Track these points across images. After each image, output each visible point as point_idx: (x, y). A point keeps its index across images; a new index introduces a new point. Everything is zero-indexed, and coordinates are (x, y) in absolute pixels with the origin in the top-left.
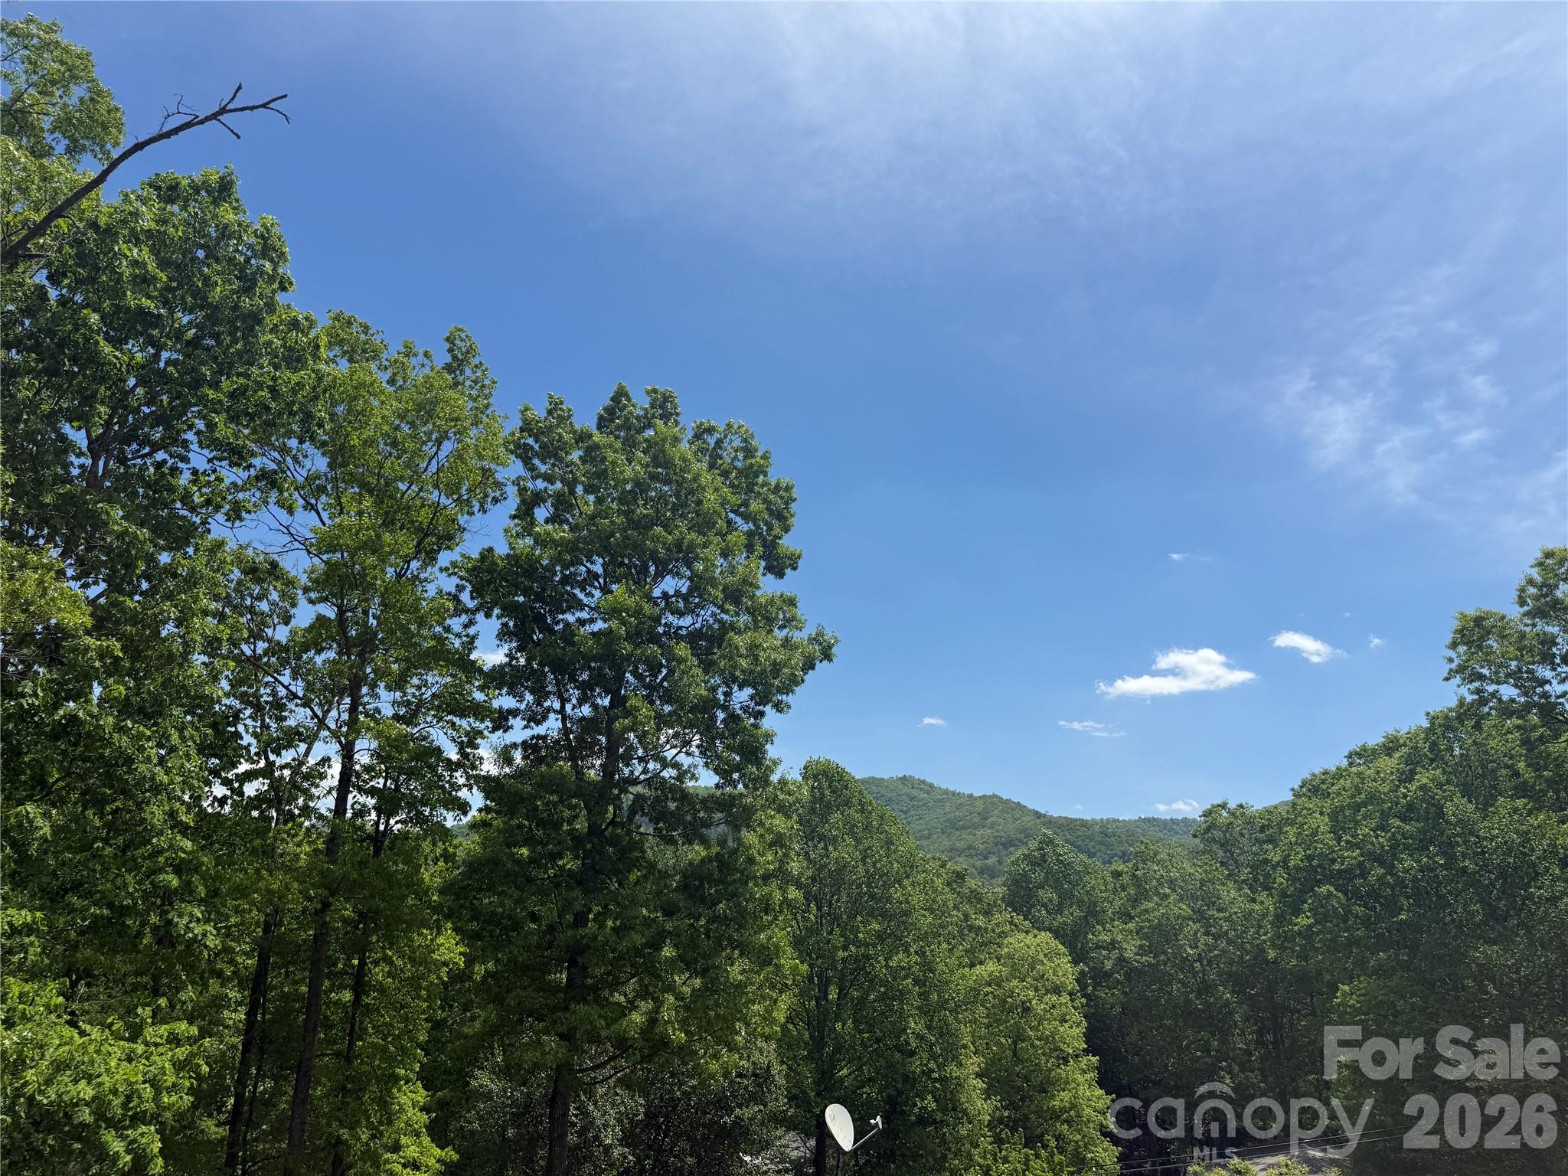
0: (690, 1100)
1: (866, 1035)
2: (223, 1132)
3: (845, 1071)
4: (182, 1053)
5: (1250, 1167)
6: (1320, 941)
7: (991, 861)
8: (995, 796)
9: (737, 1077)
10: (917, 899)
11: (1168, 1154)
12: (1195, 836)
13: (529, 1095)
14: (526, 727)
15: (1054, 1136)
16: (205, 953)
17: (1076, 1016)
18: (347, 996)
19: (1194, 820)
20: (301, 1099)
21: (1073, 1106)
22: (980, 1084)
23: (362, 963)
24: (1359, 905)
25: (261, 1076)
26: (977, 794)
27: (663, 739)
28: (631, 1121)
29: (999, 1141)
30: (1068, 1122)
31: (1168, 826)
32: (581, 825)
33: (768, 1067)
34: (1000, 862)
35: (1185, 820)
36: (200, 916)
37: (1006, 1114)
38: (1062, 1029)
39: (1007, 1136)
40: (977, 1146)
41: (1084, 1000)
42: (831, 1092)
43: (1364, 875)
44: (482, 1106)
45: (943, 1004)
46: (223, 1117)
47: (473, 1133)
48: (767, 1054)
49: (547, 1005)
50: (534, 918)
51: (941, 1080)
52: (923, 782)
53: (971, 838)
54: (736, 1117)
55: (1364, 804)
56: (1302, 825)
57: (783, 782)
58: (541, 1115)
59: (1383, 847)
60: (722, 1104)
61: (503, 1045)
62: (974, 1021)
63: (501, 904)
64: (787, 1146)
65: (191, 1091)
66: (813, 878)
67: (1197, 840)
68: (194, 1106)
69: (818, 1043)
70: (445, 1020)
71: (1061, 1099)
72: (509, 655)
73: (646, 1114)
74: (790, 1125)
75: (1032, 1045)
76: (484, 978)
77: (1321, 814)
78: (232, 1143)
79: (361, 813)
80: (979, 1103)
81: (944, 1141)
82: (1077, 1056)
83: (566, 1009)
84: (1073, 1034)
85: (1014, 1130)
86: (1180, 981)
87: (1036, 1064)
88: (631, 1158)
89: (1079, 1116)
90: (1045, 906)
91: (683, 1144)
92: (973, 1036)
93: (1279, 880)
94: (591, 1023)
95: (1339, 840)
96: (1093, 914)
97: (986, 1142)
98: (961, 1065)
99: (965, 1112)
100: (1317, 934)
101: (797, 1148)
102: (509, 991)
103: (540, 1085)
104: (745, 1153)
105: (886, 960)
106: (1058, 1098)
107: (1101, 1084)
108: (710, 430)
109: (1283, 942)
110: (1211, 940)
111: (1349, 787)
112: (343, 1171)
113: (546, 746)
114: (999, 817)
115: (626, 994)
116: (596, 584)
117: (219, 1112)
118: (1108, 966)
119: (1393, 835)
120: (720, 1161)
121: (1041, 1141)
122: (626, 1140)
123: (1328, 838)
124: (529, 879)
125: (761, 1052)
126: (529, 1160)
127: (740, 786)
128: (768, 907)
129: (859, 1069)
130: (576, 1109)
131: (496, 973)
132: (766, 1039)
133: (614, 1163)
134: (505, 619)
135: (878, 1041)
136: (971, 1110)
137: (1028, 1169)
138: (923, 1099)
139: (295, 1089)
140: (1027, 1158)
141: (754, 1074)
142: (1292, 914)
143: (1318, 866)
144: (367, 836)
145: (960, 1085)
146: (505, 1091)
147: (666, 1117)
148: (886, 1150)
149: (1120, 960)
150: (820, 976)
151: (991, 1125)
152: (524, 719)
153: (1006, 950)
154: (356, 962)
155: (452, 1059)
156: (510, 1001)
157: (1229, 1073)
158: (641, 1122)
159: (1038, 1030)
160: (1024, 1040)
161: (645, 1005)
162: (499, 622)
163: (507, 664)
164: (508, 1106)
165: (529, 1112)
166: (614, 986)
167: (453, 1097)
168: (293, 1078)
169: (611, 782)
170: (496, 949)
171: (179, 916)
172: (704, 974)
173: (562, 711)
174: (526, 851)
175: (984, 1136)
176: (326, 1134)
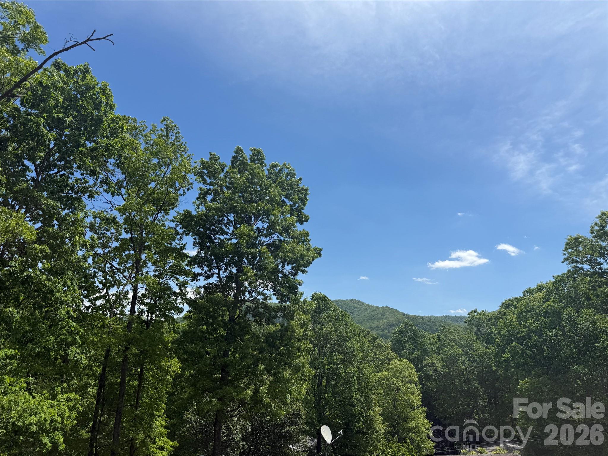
0: (269, 424)
1: (337, 399)
2: (88, 435)
3: (328, 413)
5: (485, 450)
6: (513, 363)
7: (386, 332)
8: (387, 307)
10: (357, 346)
12: (465, 322)
13: (206, 422)
14: (205, 280)
15: (409, 438)
16: (82, 366)
17: (418, 392)
18: (136, 383)
19: (465, 317)
20: (118, 423)
21: (416, 427)
22: (381, 418)
23: (142, 371)
24: (528, 350)
25: (103, 414)
26: (380, 306)
27: (258, 284)
28: (246, 432)
29: (388, 440)
30: (415, 433)
31: (455, 319)
32: (226, 318)
33: (299, 411)
34: (389, 332)
35: (461, 316)
36: (79, 351)
37: (391, 430)
38: (412, 397)
39: (391, 438)
40: (379, 442)
41: (421, 386)
42: (323, 421)
43: (530, 338)
44: (188, 426)
45: (366, 387)
46: (88, 430)
47: (184, 436)
48: (299, 406)
49: (213, 387)
50: (208, 353)
51: (365, 416)
52: (359, 301)
53: (378, 323)
54: (287, 430)
55: (530, 311)
56: (506, 319)
57: (305, 301)
58: (211, 429)
59: (537, 327)
60: (281, 425)
61: (196, 402)
62: (378, 394)
63: (196, 348)
64: (306, 442)
65: (76, 419)
66: (316, 338)
67: (466, 324)
68: (77, 425)
69: (318, 401)
70: (174, 393)
71: (412, 424)
72: (198, 252)
73: (252, 429)
74: (307, 433)
75: (401, 403)
76: (188, 377)
77: (513, 314)
78: (93, 439)
79: (141, 312)
80: (380, 425)
81: (367, 440)
82: (418, 407)
83: (221, 388)
84: (417, 399)
85: (394, 436)
86: (458, 379)
87: (402, 411)
88: (246, 446)
89: (419, 431)
90: (407, 350)
91: (265, 441)
92: (378, 400)
93: (497, 340)
94: (231, 394)
95: (520, 324)
96: (425, 353)
97: (383, 440)
98: (373, 411)
99: (375, 429)
100: (511, 360)
101: (310, 442)
102: (198, 381)
103: (210, 418)
104: (290, 445)
105: (345, 370)
106: (411, 424)
107: (427, 418)
108: (277, 166)
109: (498, 364)
110: (470, 363)
111: (525, 304)
112: (134, 451)
113: (213, 287)
114: (389, 315)
115: (244, 383)
116: (231, 224)
117: (87, 428)
118: (431, 373)
119: (541, 323)
120: (280, 447)
121: (404, 440)
122: (244, 439)
123: (516, 324)
124: (206, 339)
125: (297, 406)
126: (206, 447)
127: (288, 303)
128: (299, 349)
129: (334, 412)
130: (225, 427)
131: (194, 374)
132: (298, 400)
133: (239, 448)
134: (195, 237)
135: (342, 401)
136: (377, 428)
137: (399, 451)
138: (359, 424)
139: (116, 419)
140: (399, 446)
141: (294, 414)
142: (502, 353)
143: (512, 335)
144: (144, 321)
145: (373, 418)
146: (197, 420)
147: (260, 430)
148: (344, 443)
149: (435, 371)
150: (319, 376)
151: (385, 434)
152: (204, 277)
153: (391, 367)
154: (139, 370)
155: (176, 407)
156: (199, 385)
157: (477, 414)
158: (250, 432)
159: (403, 397)
160: (397, 401)
161: (252, 387)
162: (192, 238)
163: (197, 255)
164: (198, 426)
165: (206, 428)
166: (239, 379)
167: (177, 422)
168: (115, 415)
169: (238, 301)
170: (194, 365)
171: (71, 352)
172: (274, 375)
173: (219, 274)
174: (205, 327)
175: (382, 438)
176: (128, 437)
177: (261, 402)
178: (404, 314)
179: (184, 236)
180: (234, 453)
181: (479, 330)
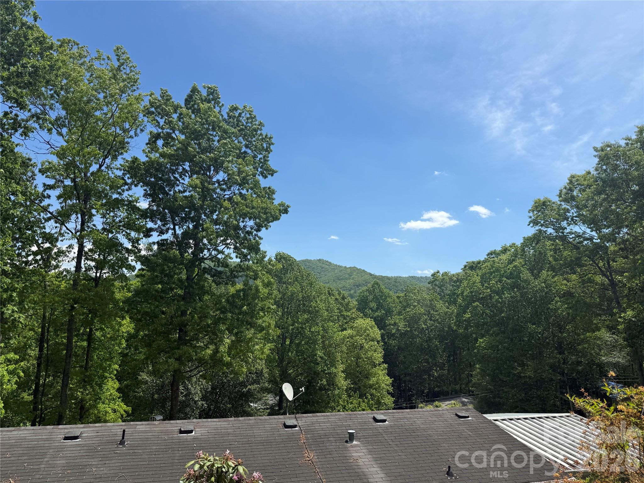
0: (230, 383)
1: (300, 357)
2: (31, 398)
3: (292, 371)
4: (11, 367)
5: (441, 405)
6: (472, 323)
7: (352, 292)
8: (355, 267)
9: (249, 374)
10: (322, 305)
11: (412, 400)
12: (429, 283)
13: (163, 382)
14: (159, 235)
15: (370, 394)
16: (20, 325)
17: (380, 350)
18: (85, 344)
19: (429, 277)
20: (65, 385)
21: (377, 383)
22: (343, 375)
23: (91, 330)
24: (488, 310)
25: (47, 376)
26: (348, 266)
27: (219, 241)
28: (206, 391)
29: (349, 396)
30: (376, 389)
31: (420, 279)
32: (184, 277)
33: (262, 370)
34: (355, 292)
35: (426, 277)
36: (17, 310)
37: (352, 386)
38: (375, 354)
39: (353, 394)
40: (341, 398)
41: (383, 344)
42: (285, 378)
43: (491, 299)
44: (143, 386)
45: (330, 346)
46: (30, 392)
47: (140, 397)
48: (261, 365)
49: (170, 347)
50: (163, 313)
51: (328, 373)
52: (327, 261)
53: (344, 283)
54: (248, 389)
55: (494, 272)
56: (470, 280)
57: (270, 260)
58: (168, 390)
59: (499, 288)
60: (243, 384)
61: (152, 362)
62: (342, 352)
63: (150, 308)
64: (268, 400)
65: (16, 383)
66: (281, 298)
67: (430, 285)
68: (18, 388)
69: (281, 360)
70: (127, 354)
71: (373, 380)
72: (149, 204)
73: (212, 388)
74: (269, 391)
75: (363, 360)
76: (143, 337)
77: (477, 276)
78: (35, 402)
79: (89, 269)
80: (342, 382)
81: (328, 396)
82: (380, 364)
83: (178, 348)
84: (378, 356)
85: (355, 392)
86: (420, 337)
87: (365, 368)
88: (205, 405)
89: (379, 387)
90: (371, 309)
91: (226, 399)
92: (341, 357)
93: (459, 300)
94: (189, 353)
95: (483, 286)
96: (389, 312)
97: (344, 396)
98: (336, 368)
99: (337, 385)
100: (472, 320)
101: (272, 400)
102: (154, 341)
103: (168, 378)
104: (251, 403)
105: (309, 329)
106: (372, 380)
107: (388, 375)
108: (236, 109)
109: (459, 323)
110: (432, 322)
111: (489, 266)
112: (85, 412)
113: (168, 244)
114: (356, 275)
115: (203, 342)
116: (187, 174)
117: (29, 390)
118: (394, 331)
119: (503, 284)
120: (242, 405)
121: (365, 396)
122: (204, 398)
123: (479, 285)
124: (162, 298)
125: (259, 364)
126: (163, 407)
127: (251, 262)
128: (262, 309)
129: (297, 370)
130: (183, 387)
131: (148, 334)
132: (261, 359)
133: (198, 407)
134: (145, 188)
135: (305, 359)
136: (339, 385)
137: (360, 406)
138: (321, 381)
139: (63, 381)
140: (360, 401)
141: (256, 373)
142: (463, 313)
143: (474, 295)
144: (92, 278)
145: (336, 375)
146: (153, 381)
147: (220, 389)
148: (306, 400)
149: (398, 330)
150: (283, 335)
151: (346, 390)
152: (157, 232)
153: (355, 325)
154: (88, 330)
155: (130, 369)
156: (154, 345)
157: (436, 371)
158: (210, 391)
159: (366, 355)
160: (360, 359)
161: (212, 347)
162: (142, 189)
163: (148, 208)
164: (154, 386)
165: (163, 389)
166: (198, 340)
167: (131, 384)
168: (61, 376)
169: (197, 259)
170: (148, 325)
171: (7, 310)
172: (236, 334)
173: (174, 229)
174: (160, 286)
175: (344, 394)
176: (76, 399)
177: (221, 361)
178: (371, 275)
179: (133, 186)
180: (193, 412)
181: (443, 290)
